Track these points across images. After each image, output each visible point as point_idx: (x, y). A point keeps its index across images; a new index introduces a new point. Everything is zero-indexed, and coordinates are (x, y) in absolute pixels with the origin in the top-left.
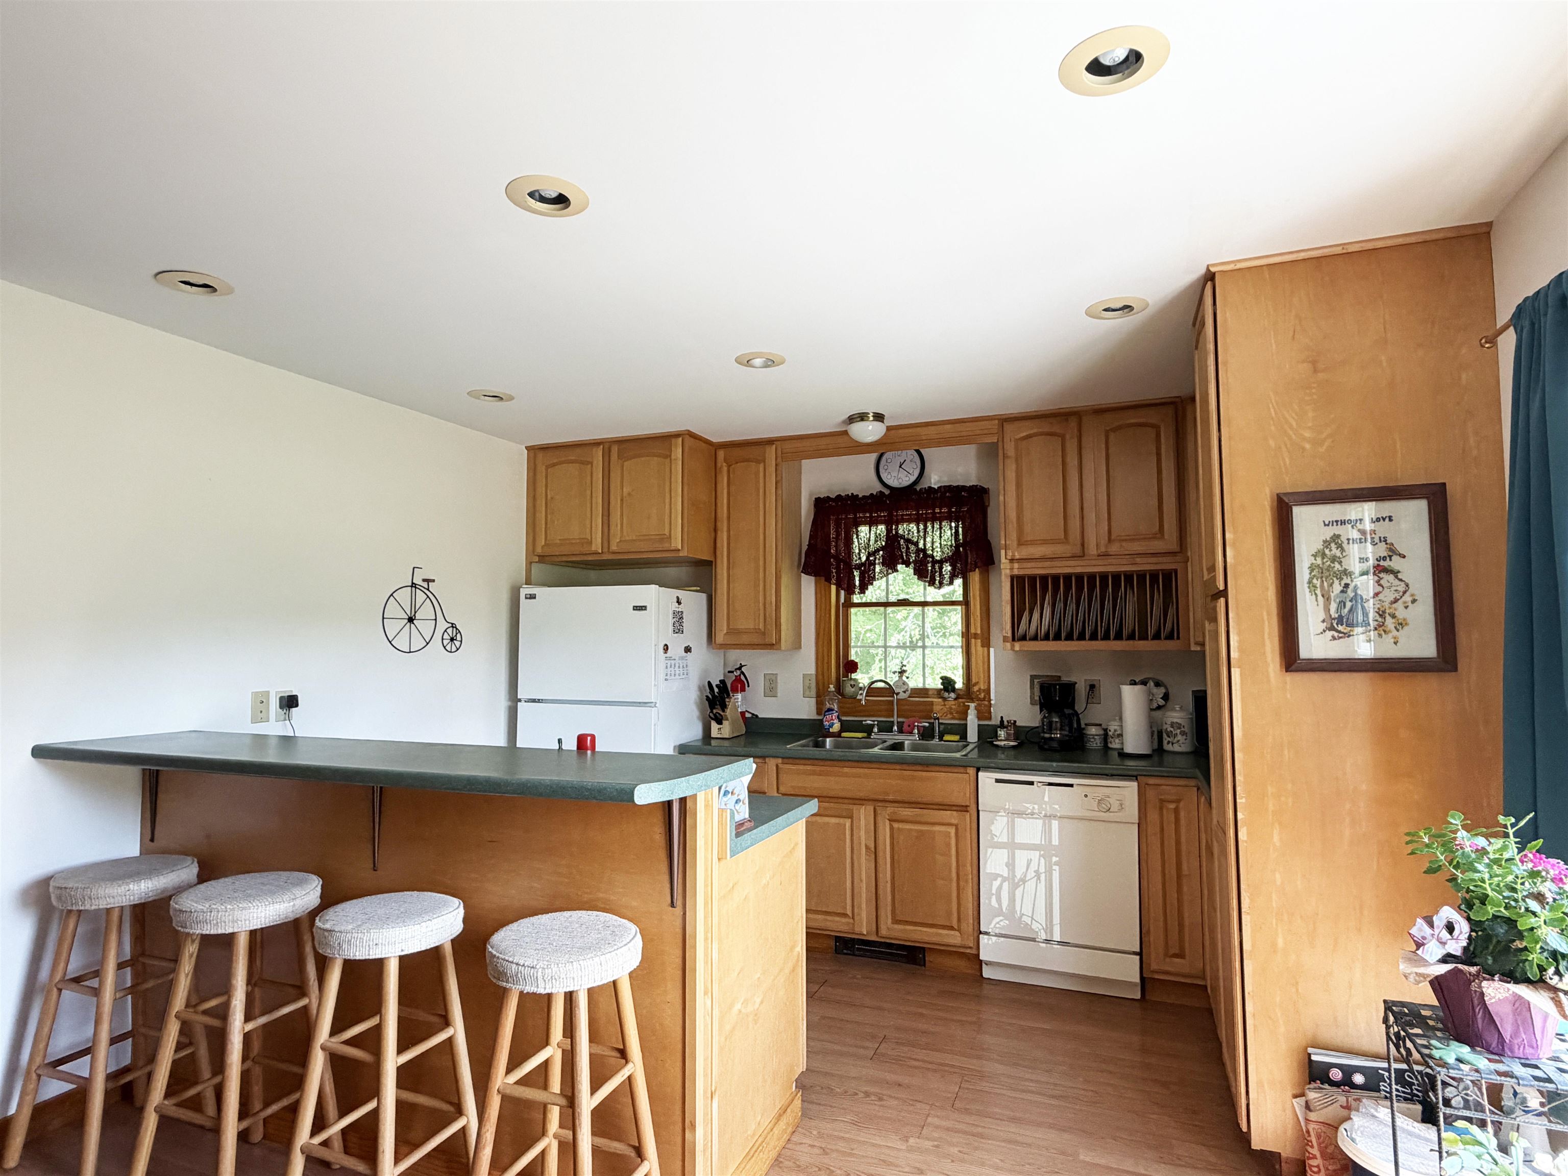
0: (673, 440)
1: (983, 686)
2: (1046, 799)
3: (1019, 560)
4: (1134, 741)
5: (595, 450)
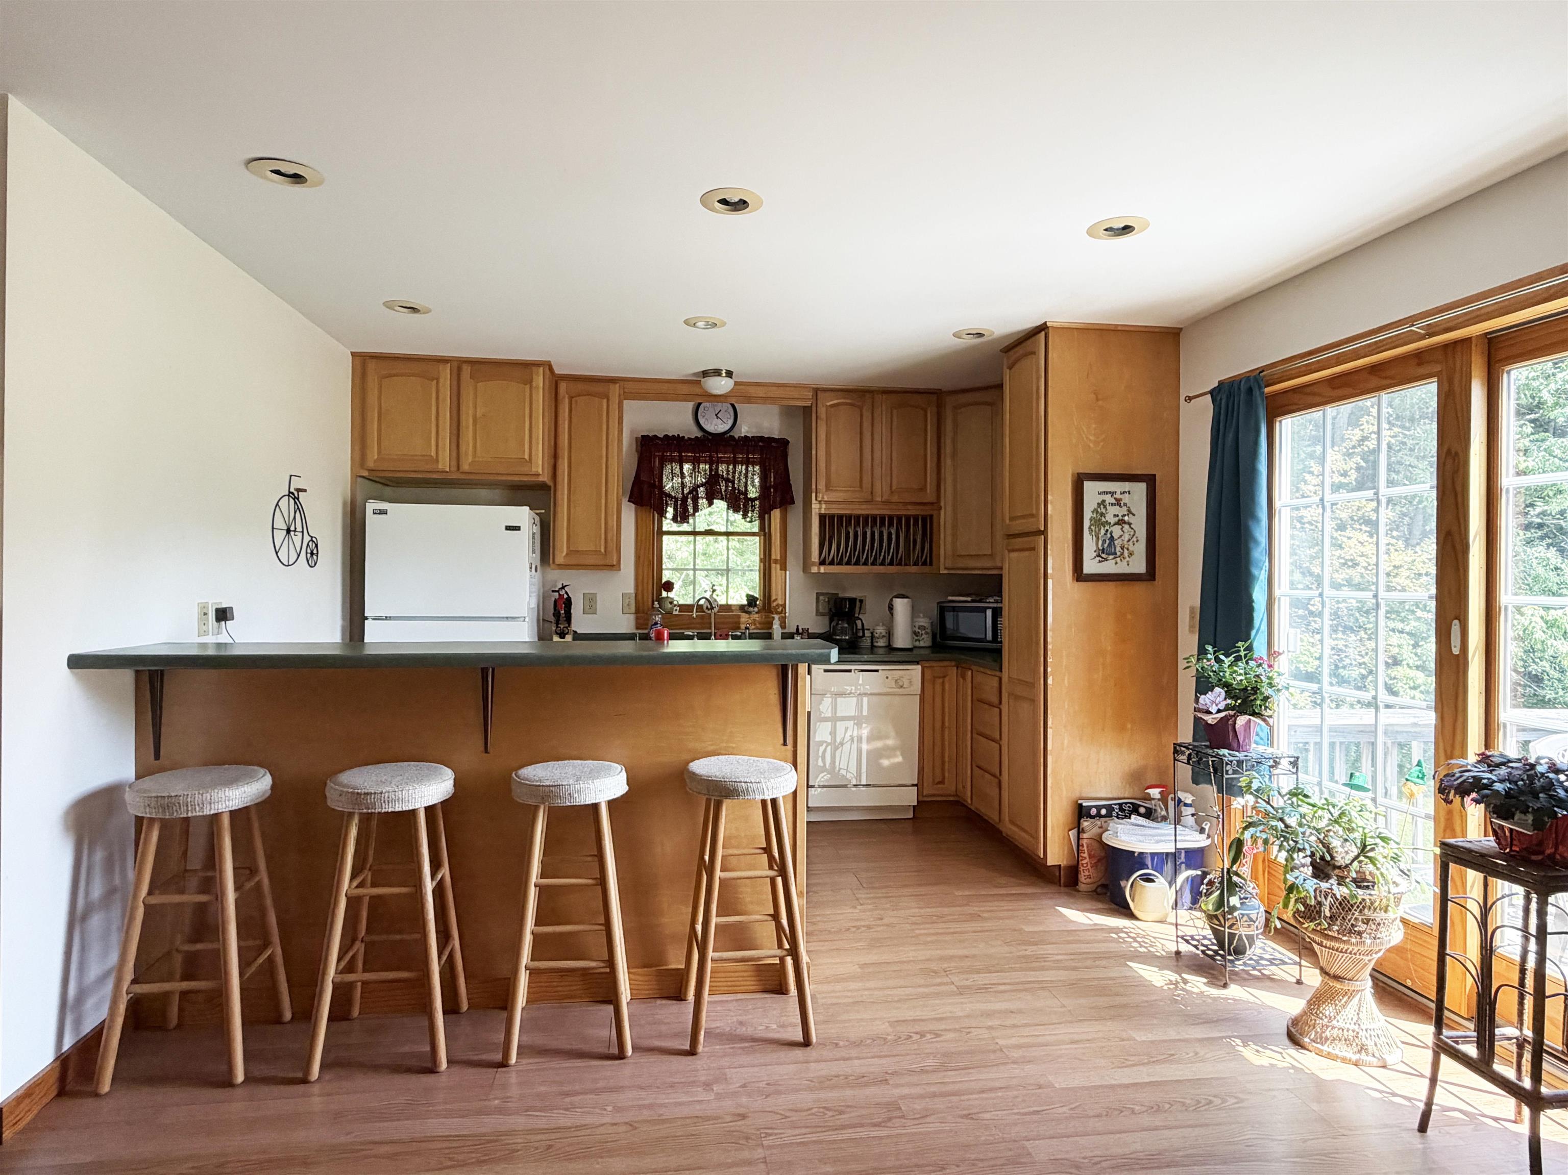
0: (534, 368)
1: (780, 602)
2: (860, 682)
3: (825, 502)
4: (902, 639)
5: (441, 367)
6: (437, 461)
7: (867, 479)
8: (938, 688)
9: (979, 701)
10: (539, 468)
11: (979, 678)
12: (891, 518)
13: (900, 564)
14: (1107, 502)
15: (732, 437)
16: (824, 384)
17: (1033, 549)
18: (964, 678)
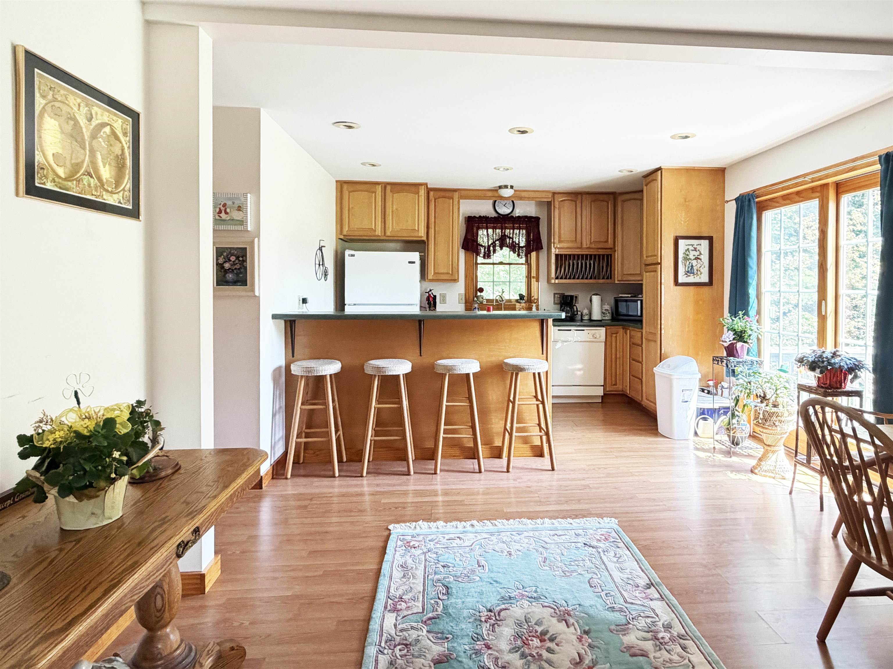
0: (420, 187)
1: (536, 298)
2: (575, 335)
3: (558, 248)
4: (596, 315)
5: (377, 186)
6: (375, 231)
7: (579, 237)
8: (614, 339)
9: (633, 344)
10: (422, 234)
11: (633, 333)
12: (591, 255)
13: (595, 278)
14: (690, 250)
15: (513, 216)
16: (558, 190)
17: (656, 271)
18: (626, 334)
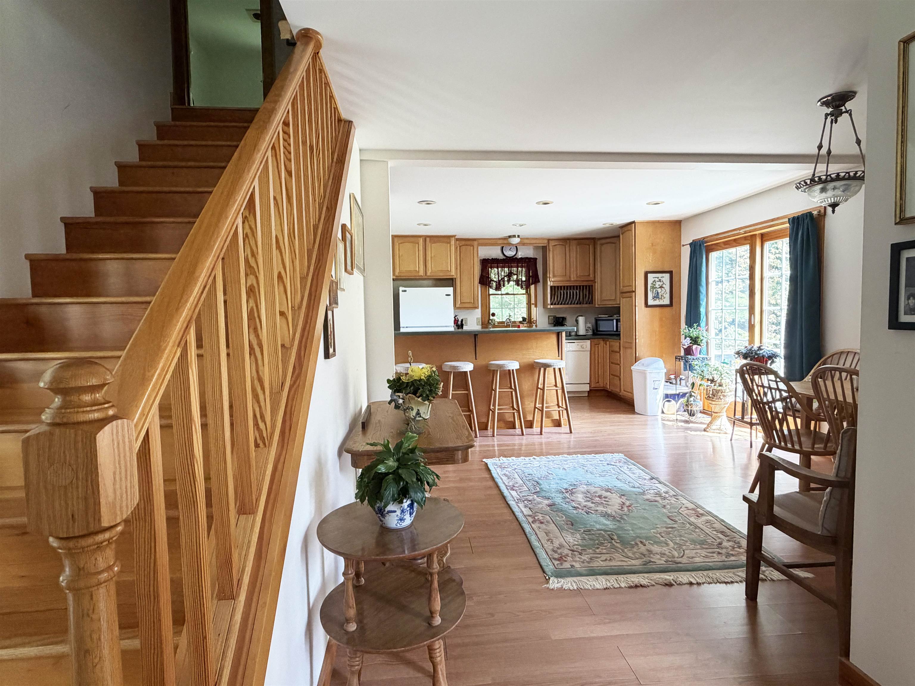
0: (451, 238)
1: (535, 319)
3: (553, 281)
4: (582, 332)
5: (419, 239)
6: (419, 272)
7: (568, 271)
8: (596, 349)
9: (612, 352)
10: (453, 273)
11: (612, 343)
12: (577, 286)
13: (580, 304)
14: (656, 281)
15: (516, 258)
16: (552, 237)
17: (631, 297)
18: (606, 344)
